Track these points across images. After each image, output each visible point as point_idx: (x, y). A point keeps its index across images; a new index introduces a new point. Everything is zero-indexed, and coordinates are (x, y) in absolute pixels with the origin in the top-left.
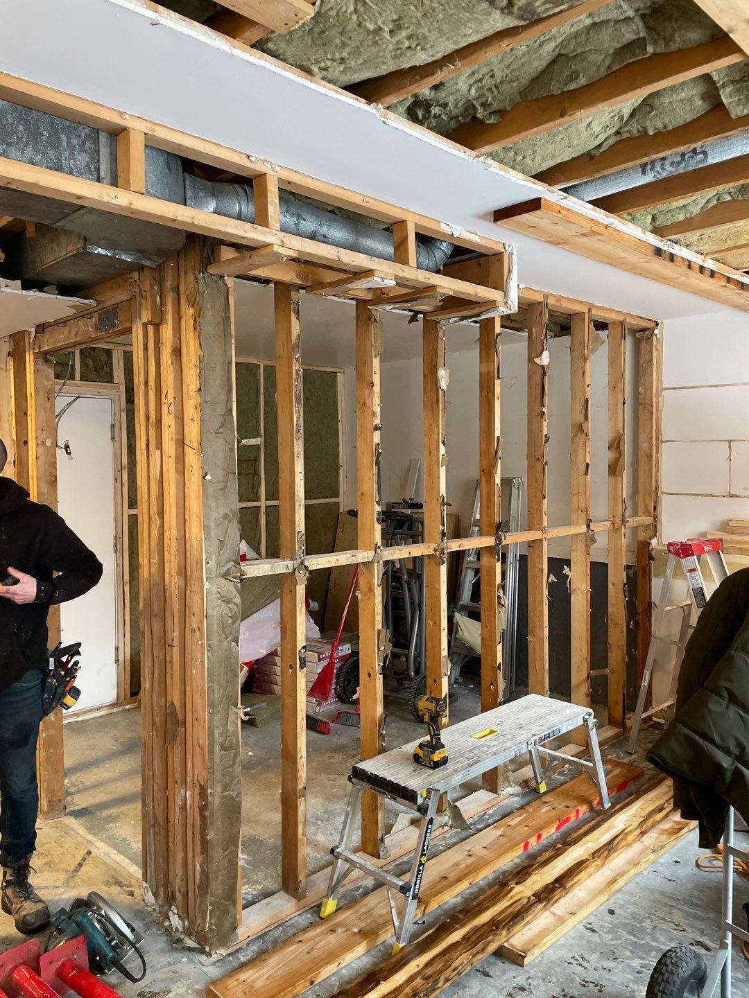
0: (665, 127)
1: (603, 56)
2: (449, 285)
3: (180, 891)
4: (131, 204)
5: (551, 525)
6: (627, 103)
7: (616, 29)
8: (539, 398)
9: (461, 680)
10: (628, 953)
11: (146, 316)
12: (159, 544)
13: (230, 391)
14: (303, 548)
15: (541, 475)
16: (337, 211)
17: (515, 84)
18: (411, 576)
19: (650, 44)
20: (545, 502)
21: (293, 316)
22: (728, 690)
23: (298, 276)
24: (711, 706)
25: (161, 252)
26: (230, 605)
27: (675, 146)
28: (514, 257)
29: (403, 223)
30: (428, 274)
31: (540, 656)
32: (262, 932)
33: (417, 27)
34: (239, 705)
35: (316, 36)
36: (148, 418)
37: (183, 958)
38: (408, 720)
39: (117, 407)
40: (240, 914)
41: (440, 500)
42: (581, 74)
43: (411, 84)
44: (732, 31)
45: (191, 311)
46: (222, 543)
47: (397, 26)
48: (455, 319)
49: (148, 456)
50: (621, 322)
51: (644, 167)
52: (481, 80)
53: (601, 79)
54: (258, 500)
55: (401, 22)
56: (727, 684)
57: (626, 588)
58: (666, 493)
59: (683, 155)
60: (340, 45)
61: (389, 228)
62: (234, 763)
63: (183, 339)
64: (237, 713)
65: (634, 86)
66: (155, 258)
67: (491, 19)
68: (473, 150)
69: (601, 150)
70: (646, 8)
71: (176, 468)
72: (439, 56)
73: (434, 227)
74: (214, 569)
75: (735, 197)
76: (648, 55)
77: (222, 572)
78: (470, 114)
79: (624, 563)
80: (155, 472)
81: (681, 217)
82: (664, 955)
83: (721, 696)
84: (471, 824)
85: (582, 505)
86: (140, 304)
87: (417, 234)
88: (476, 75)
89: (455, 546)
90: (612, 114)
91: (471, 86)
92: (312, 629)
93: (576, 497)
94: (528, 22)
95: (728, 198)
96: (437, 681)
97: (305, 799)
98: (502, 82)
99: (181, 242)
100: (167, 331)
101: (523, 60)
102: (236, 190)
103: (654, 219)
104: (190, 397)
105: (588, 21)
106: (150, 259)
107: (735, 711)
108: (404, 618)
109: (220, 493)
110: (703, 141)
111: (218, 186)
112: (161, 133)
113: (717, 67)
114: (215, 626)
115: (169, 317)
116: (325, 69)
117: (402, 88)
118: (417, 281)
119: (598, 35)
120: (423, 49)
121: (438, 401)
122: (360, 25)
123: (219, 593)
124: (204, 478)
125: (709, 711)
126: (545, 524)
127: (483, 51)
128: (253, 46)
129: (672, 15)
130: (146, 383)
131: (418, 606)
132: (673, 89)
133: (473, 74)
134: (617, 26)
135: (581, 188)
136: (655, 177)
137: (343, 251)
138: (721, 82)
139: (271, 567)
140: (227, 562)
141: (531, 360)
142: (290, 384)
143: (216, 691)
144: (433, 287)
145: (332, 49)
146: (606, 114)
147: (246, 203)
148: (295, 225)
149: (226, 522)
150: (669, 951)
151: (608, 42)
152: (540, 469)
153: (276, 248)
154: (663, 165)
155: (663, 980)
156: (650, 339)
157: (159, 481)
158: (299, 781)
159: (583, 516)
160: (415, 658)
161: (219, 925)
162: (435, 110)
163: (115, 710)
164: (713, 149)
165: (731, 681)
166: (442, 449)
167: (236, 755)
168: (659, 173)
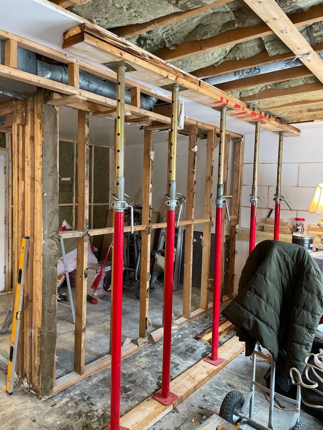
0: (243, 57)
1: (218, 26)
2: (154, 116)
3: (28, 373)
4: (10, 73)
5: (196, 218)
6: (229, 46)
7: (223, 16)
8: (193, 165)
9: (157, 281)
10: (215, 394)
11: (18, 121)
12: (22, 223)
13: (56, 157)
14: (88, 226)
15: (192, 197)
16: (106, 81)
17: (182, 34)
18: (137, 238)
19: (236, 23)
20: (193, 209)
21: (86, 125)
22: (254, 289)
23: (89, 108)
24: (248, 295)
25: (25, 93)
26: (53, 251)
27: (247, 66)
28: (183, 106)
29: (135, 88)
30: (146, 111)
31: (188, 272)
32: (64, 389)
33: (138, 8)
34: (57, 293)
35: (94, 7)
36: (18, 167)
37: (29, 400)
38: (134, 298)
39: (7, 160)
40: (55, 381)
41: (149, 207)
42: (209, 33)
43: (136, 31)
44: (267, 22)
45: (39, 121)
46: (51, 224)
47: (129, 7)
48: (158, 130)
49: (18, 184)
50: (228, 135)
51: (235, 73)
52: (168, 31)
53: (216, 36)
54: (72, 203)
55: (131, 6)
56: (255, 287)
57: (225, 245)
58: (243, 207)
59: (251, 69)
60: (105, 12)
61: (129, 89)
62: (54, 318)
63: (35, 132)
64: (55, 297)
65: (229, 41)
66: (23, 96)
67: (169, 8)
68: (164, 60)
69: (218, 65)
70: (235, 8)
71: (31, 190)
72: (148, 20)
73: (149, 91)
74: (47, 235)
75: (272, 87)
76: (235, 28)
77: (51, 236)
78: (163, 45)
79: (225, 234)
80: (21, 191)
81: (251, 94)
82: (228, 394)
83: (251, 291)
84: (157, 342)
85: (209, 211)
86: (16, 116)
87: (141, 93)
88: (166, 29)
89: (155, 226)
90: (222, 50)
91: (163, 33)
92: (94, 259)
93: (206, 207)
94: (185, 10)
95: (270, 87)
96: (145, 283)
97: (85, 333)
98: (177, 33)
99: (35, 90)
100: (28, 128)
101: (185, 25)
102: (60, 68)
103: (240, 94)
104: (37, 159)
105: (212, 11)
106: (20, 96)
107: (256, 297)
108: (134, 256)
109: (50, 202)
110: (258, 64)
111: (52, 66)
112: (25, 42)
113: (264, 35)
114: (47, 260)
115: (29, 123)
116: (99, 21)
117: (133, 32)
118: (141, 113)
119: (215, 17)
120: (141, 17)
121: (149, 165)
122: (113, 5)
123: (48, 245)
124: (43, 195)
125: (247, 296)
126: (193, 218)
127: (167, 20)
128: (66, 9)
129: (245, 12)
130: (18, 151)
131: (139, 251)
132: (247, 42)
133: (164, 28)
134: (223, 15)
135: (210, 79)
136: (239, 77)
137: (108, 99)
138: (265, 41)
139: (73, 234)
140: (53, 232)
141: (190, 149)
142: (84, 155)
143: (46, 287)
144: (148, 117)
145: (102, 13)
146: (220, 50)
147: (65, 74)
148: (88, 85)
149: (53, 214)
150: (230, 392)
151: (219, 21)
152: (192, 195)
153: (78, 96)
154: (243, 73)
155: (227, 404)
156: (239, 142)
157: (23, 195)
158: (82, 326)
159: (209, 215)
160: (138, 273)
161: (45, 386)
162: (149, 42)
163: (3, 294)
164: (262, 68)
165: (255, 285)
166: (151, 186)
167: (55, 315)
168: (241, 76)
